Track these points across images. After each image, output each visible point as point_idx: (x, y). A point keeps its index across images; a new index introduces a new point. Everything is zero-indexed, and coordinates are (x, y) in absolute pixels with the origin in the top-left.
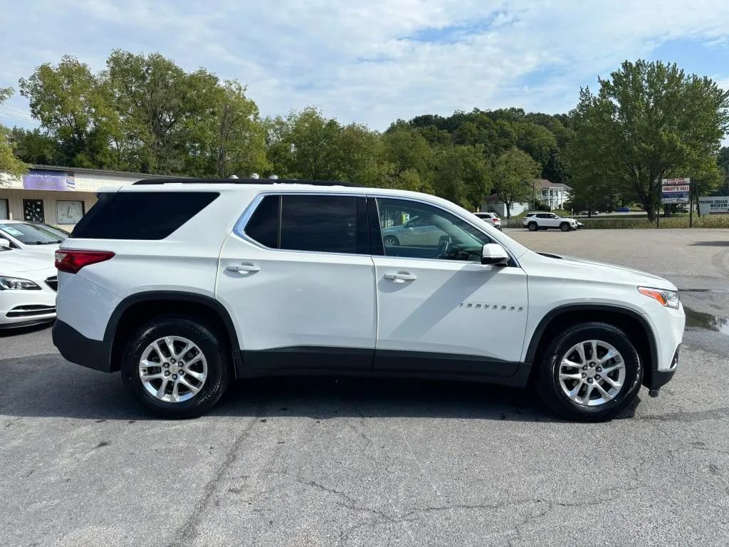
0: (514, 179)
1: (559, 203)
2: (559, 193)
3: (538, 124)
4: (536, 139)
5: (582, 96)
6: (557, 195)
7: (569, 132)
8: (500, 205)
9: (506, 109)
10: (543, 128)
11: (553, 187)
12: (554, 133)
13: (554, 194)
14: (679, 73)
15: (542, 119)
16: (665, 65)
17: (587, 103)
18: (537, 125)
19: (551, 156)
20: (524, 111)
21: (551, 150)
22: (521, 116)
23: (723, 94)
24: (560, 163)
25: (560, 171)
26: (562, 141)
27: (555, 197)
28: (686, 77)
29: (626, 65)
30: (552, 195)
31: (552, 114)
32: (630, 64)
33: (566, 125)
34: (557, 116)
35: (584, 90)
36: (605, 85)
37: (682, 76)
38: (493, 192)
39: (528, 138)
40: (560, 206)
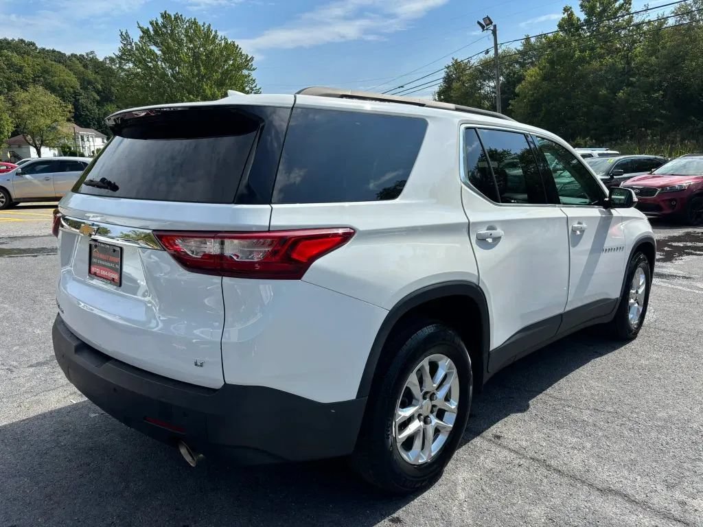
0: (43, 122)
1: (92, 149)
2: (91, 139)
3: (55, 61)
4: (56, 78)
5: (123, 40)
6: (88, 140)
7: (90, 74)
8: (24, 150)
9: (13, 40)
10: (62, 67)
11: (82, 132)
12: (75, 73)
13: (85, 139)
14: (213, 33)
15: (58, 57)
16: (201, 23)
17: (129, 47)
18: (53, 62)
19: (75, 98)
20: (37, 45)
21: (75, 92)
22: (32, 50)
23: (249, 58)
24: (86, 106)
25: (87, 115)
26: (86, 83)
27: (87, 144)
28: (219, 38)
29: (165, 16)
30: (83, 140)
31: (68, 54)
32: (170, 16)
33: (85, 66)
34: (73, 55)
35: (124, 34)
36: (146, 32)
37: (215, 37)
38: (14, 134)
39: (46, 76)
40: (93, 152)
